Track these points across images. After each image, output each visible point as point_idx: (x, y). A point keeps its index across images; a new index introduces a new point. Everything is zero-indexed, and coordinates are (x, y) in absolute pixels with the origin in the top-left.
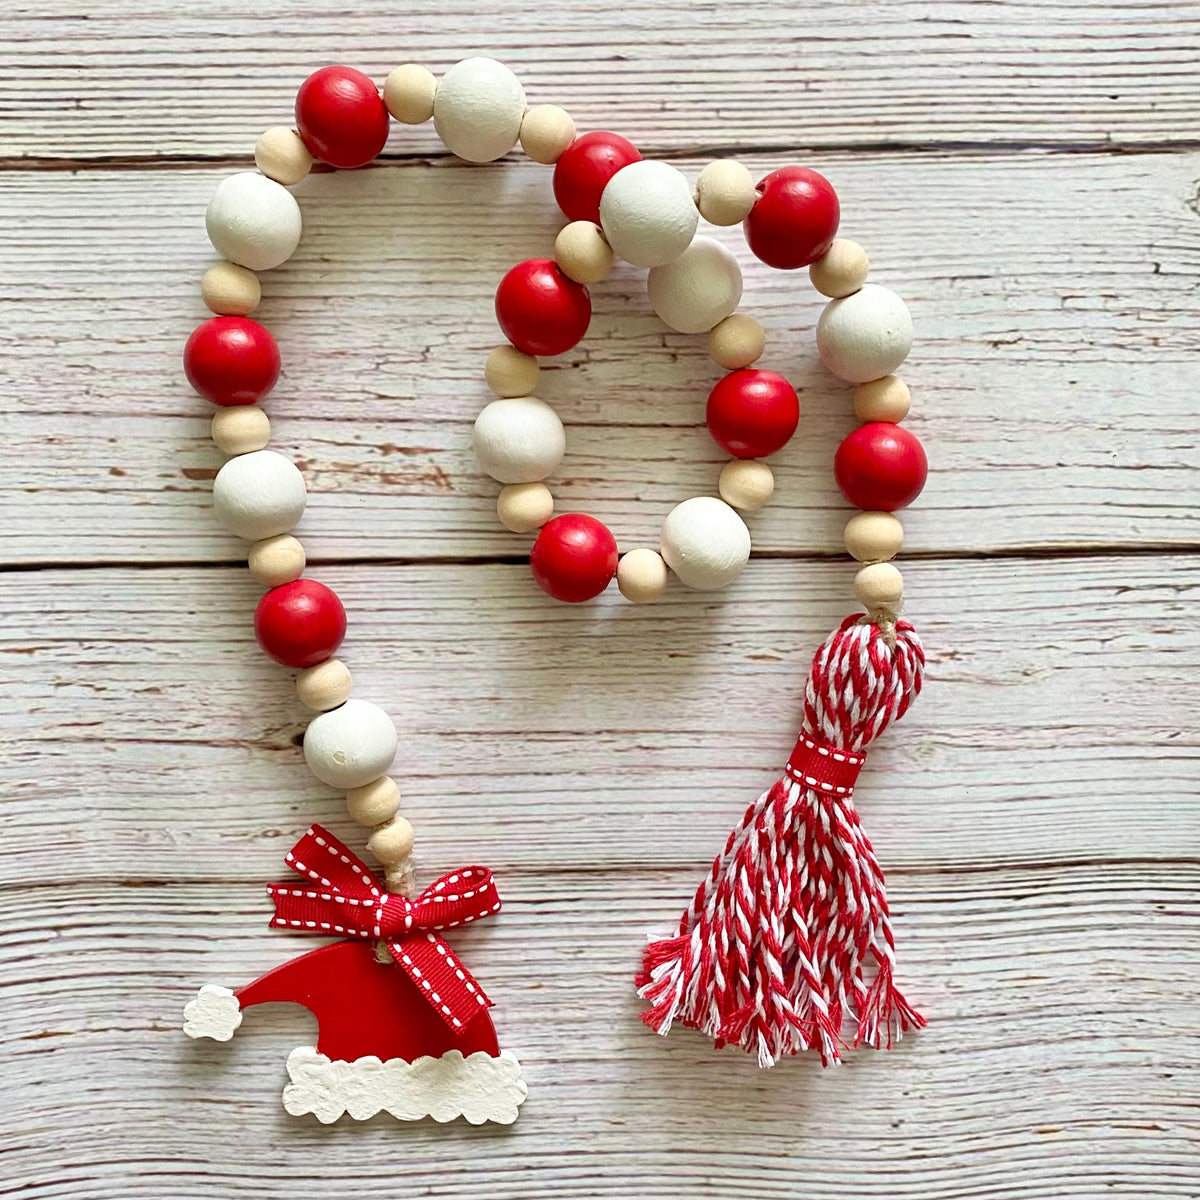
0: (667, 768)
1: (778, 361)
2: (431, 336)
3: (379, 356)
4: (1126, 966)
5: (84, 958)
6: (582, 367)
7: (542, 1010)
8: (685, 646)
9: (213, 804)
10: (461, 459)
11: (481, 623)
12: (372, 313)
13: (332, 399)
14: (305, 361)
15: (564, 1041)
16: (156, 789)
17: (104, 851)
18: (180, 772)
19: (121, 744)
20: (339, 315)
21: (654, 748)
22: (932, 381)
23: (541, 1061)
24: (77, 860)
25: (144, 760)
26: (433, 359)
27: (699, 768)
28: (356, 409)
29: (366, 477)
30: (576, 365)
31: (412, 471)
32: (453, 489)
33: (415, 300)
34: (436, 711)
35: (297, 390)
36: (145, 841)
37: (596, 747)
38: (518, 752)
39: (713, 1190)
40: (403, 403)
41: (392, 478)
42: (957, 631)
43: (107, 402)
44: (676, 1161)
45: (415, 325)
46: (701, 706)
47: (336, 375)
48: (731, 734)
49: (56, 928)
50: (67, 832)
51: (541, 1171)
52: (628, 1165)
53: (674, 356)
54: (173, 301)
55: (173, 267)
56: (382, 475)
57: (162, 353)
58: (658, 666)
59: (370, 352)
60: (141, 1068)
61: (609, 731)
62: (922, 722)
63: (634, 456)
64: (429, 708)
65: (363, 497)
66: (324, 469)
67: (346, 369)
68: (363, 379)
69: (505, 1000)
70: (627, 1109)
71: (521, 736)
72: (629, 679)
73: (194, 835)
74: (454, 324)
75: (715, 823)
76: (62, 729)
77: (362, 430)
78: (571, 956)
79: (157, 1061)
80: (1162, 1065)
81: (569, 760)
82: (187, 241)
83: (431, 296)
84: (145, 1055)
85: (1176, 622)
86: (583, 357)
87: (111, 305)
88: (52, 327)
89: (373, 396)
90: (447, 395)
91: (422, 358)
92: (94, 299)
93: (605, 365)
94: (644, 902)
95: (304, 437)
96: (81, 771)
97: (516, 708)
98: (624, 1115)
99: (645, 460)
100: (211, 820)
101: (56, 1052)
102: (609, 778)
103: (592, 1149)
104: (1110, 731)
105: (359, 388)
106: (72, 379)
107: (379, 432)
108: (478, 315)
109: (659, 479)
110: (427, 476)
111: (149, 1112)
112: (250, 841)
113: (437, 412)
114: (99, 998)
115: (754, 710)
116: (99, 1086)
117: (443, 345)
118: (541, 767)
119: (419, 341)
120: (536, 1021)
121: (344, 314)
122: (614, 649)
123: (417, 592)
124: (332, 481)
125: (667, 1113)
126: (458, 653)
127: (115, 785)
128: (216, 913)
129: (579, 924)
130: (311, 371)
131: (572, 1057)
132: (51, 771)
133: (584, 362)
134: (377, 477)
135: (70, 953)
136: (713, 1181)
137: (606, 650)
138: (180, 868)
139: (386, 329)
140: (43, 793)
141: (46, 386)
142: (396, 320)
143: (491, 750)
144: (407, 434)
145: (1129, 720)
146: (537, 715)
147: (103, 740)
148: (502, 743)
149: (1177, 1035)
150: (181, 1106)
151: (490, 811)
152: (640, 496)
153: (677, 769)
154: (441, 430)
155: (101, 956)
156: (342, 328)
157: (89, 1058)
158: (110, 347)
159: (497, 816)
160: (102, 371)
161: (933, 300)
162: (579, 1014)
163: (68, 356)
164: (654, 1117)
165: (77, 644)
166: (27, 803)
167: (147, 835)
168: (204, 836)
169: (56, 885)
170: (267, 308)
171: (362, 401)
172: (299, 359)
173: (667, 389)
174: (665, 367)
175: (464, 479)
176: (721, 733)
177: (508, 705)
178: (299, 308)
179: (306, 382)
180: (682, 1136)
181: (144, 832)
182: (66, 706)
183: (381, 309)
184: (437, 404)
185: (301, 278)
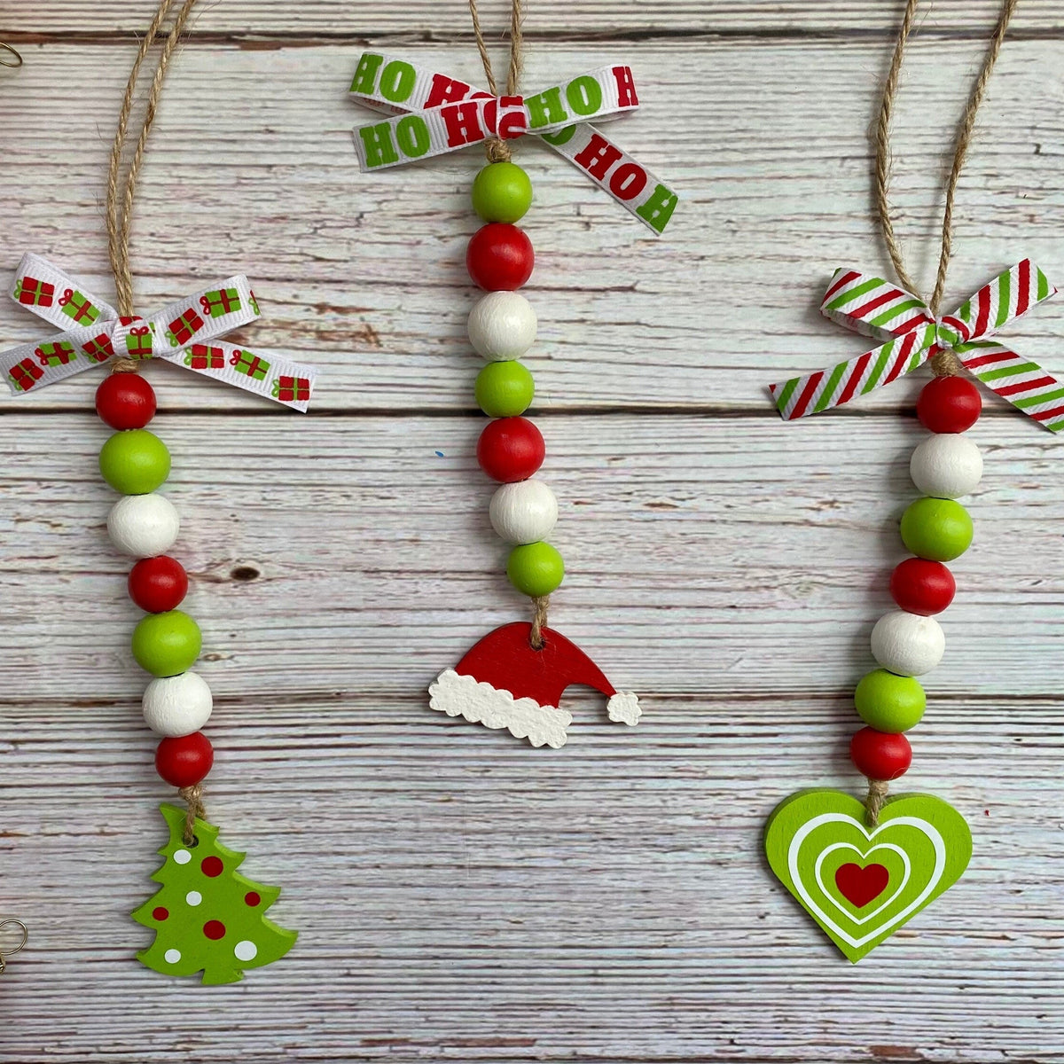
0: (569, 606)
1: (683, 231)
2: (365, 203)
3: (317, 221)
4: (985, 793)
5: (38, 770)
7: (452, 821)
8: (590, 494)
10: (389, 318)
11: (404, 471)
12: (311, 181)
13: (273, 261)
14: (249, 225)
15: (470, 849)
16: (106, 616)
17: (58, 674)
18: (129, 601)
19: (75, 576)
20: (282, 182)
22: (821, 252)
23: (449, 866)
24: (32, 681)
25: (95, 590)
26: (366, 225)
27: (600, 606)
28: (295, 270)
29: (302, 333)
31: (344, 329)
32: (381, 346)
33: (350, 170)
34: (361, 551)
35: (241, 251)
36: (95, 664)
37: (506, 585)
38: (434, 590)
39: (599, 980)
40: (338, 265)
41: (326, 335)
42: (837, 482)
43: (67, 260)
44: (567, 956)
45: (350, 193)
46: (603, 549)
47: (277, 238)
48: (629, 575)
49: (14, 742)
50: (24, 657)
51: (447, 961)
52: (526, 959)
53: (587, 225)
56: (317, 332)
58: (566, 513)
59: (310, 217)
60: (89, 868)
62: (801, 563)
63: (549, 318)
64: (355, 548)
65: (300, 352)
66: (264, 325)
67: (285, 233)
68: (302, 242)
69: (419, 810)
70: (526, 910)
71: (438, 576)
74: (386, 192)
75: (611, 656)
76: (20, 561)
77: (299, 289)
78: (479, 774)
79: (104, 862)
80: (1013, 882)
81: (482, 597)
84: (94, 857)
85: (1040, 478)
87: (74, 171)
88: (19, 190)
89: (310, 258)
90: (378, 258)
91: (355, 223)
92: (57, 165)
96: (37, 600)
97: (434, 549)
98: (522, 915)
99: (558, 322)
101: (14, 851)
104: (977, 578)
105: (297, 250)
106: (35, 239)
107: (315, 292)
108: (408, 184)
109: (570, 339)
110: (358, 334)
111: (96, 907)
113: (368, 273)
114: (50, 807)
115: (650, 553)
116: (52, 883)
117: (375, 211)
118: (456, 603)
119: (353, 207)
120: (445, 830)
121: (286, 181)
123: (345, 441)
124: (272, 337)
125: (561, 914)
126: (382, 498)
127: (68, 614)
129: (486, 746)
130: (255, 234)
131: (477, 864)
132: (10, 599)
134: (313, 334)
135: (26, 765)
136: (600, 972)
138: (128, 689)
139: (324, 197)
141: (14, 244)
142: (334, 187)
143: (411, 587)
144: (340, 294)
145: (996, 568)
146: (452, 556)
147: (57, 572)
148: (420, 581)
149: (1028, 854)
150: (126, 901)
151: (409, 642)
152: (552, 355)
153: (579, 606)
154: (372, 291)
155: (51, 770)
156: (284, 195)
157: (43, 858)
158: (72, 209)
159: (415, 647)
160: (64, 232)
161: (825, 178)
162: (484, 826)
163: (34, 217)
164: (549, 918)
165: (35, 483)
167: (97, 660)
169: (14, 703)
170: (215, 175)
171: (300, 263)
172: (244, 223)
173: (581, 255)
174: (579, 235)
175: (392, 337)
176: (620, 574)
177: (428, 546)
178: (245, 176)
179: (250, 245)
180: (574, 934)
181: (95, 657)
182: (24, 540)
183: (319, 178)
184: (370, 266)
185: (248, 147)
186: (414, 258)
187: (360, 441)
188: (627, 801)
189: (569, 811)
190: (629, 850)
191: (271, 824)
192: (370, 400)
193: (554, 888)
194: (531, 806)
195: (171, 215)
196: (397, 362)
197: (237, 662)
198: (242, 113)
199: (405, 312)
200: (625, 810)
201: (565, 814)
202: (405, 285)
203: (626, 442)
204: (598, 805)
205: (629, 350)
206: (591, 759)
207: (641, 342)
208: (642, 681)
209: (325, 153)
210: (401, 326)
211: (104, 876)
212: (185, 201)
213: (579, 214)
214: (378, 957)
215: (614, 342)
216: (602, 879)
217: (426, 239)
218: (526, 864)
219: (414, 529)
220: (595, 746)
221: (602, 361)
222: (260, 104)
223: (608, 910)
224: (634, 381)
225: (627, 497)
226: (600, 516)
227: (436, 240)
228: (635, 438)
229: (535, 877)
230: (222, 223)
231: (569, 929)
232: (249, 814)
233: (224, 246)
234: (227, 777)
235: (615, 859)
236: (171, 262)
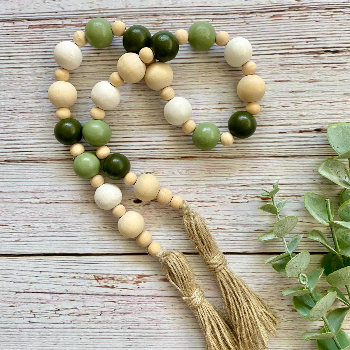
0: (30, 192)
2: (99, 318)
3: (114, 313)
6: (57, 309)
8: (26, 229)
9: (166, 182)
10: (91, 284)
11: (86, 236)
12: (116, 325)
13: (128, 301)
14: (135, 312)
16: (183, 187)
17: (200, 167)
18: (175, 192)
19: (193, 200)
20: (125, 324)
21: (34, 198)
24: (208, 165)
25: (186, 196)
26: (99, 312)
27: (20, 192)
28: (121, 298)
29: (119, 279)
30: (59, 310)
31: (105, 281)
32: (94, 276)
33: (104, 328)
35: (138, 304)
36: (187, 171)
37: (51, 198)
38: (74, 197)
39: (8, 55)
40: (108, 300)
41: (111, 279)
44: (20, 64)
45: (104, 321)
46: (20, 211)
47: (126, 308)
48: (12, 202)
50: (211, 173)
53: (31, 312)
54: (172, 328)
55: (171, 337)
56: (114, 280)
57: (175, 314)
58: (33, 223)
59: (116, 314)
61: (48, 203)
63: (42, 284)
65: (119, 273)
66: (131, 282)
67: (124, 310)
68: (119, 307)
70: (37, 82)
71: (74, 202)
72: (42, 219)
73: (171, 173)
74: (93, 321)
77: (120, 293)
81: (59, 194)
82: (167, 344)
83: (100, 329)
86: (57, 312)
89: (116, 302)
90: (95, 302)
91: (102, 312)
93: (50, 310)
94: (35, 150)
95: (136, 291)
96: (205, 192)
97: (76, 210)
98: (37, 80)
99: (38, 283)
100: (166, 178)
101: (218, 103)
102: (47, 189)
103: (47, 68)
105: (120, 304)
107: (115, 292)
108: (86, 324)
109: (35, 277)
110: (101, 279)
111: (190, 80)
112: (155, 171)
113: (98, 298)
114: (204, 119)
115: (5, 210)
116: (206, 90)
117: (96, 316)
118: (67, 192)
119: (103, 317)
121: (124, 324)
122: (47, 228)
123: (105, 245)
124: (128, 278)
125: (24, 81)
126: (93, 227)
127: (195, 188)
128: (165, 149)
130: (134, 309)
132: (214, 193)
133: (57, 311)
134: (116, 279)
136: (8, 58)
137: (49, 228)
138: (176, 163)
139: (112, 320)
140: (217, 186)
142: (109, 323)
143: (82, 198)
144: (107, 291)
146: (69, 208)
147: (198, 201)
148: (80, 200)
150: (180, 83)
152: (40, 273)
153: (27, 192)
154: (97, 292)
156: (124, 321)
157: (208, 100)
164: (28, 79)
166: (222, 183)
167: (186, 172)
168: (168, 173)
169: (215, 157)
170: (146, 326)
171: (119, 301)
172: (137, 312)
173: (33, 303)
174: (34, 309)
175: (90, 278)
176: (14, 203)
177: (78, 211)
178: (137, 326)
179: (135, 306)
180: (19, 73)
181: (187, 173)
182: (209, 212)
183: (114, 326)
184: (98, 300)
185: (136, 334)
186: (84, 302)
187: (100, 245)
188: (5, 125)
189: (25, 121)
190: (3, 106)
191: (128, 114)
192: (97, 259)
193: (27, 91)
194: (38, 122)
195: (159, 315)
196: (89, 271)
197: (140, 172)
198: (137, 344)
199: (87, 286)
200: (6, 121)
201: (26, 119)
202: (87, 294)
203: (15, 246)
204: (15, 123)
205: (16, 274)
206: (19, 139)
207: (13, 276)
208: (4, 167)
209: (112, 332)
210: (88, 282)
211: (187, 93)
212: (155, 319)
213: (34, 314)
214: (88, 61)
215: (21, 277)
216: (11, 95)
217: (81, 308)
218: (38, 100)
219: (82, 217)
220: (18, 144)
221: (24, 271)
222: (132, 346)
223: (8, 83)
224: (14, 265)
225: (14, 228)
226: (22, 222)
227: (77, 307)
228: (12, 247)
229: (34, 95)
230: (144, 313)
231: (20, 75)
232: (136, 117)
233: (143, 305)
234: (143, 131)
235: (7, 103)
236: (160, 301)
